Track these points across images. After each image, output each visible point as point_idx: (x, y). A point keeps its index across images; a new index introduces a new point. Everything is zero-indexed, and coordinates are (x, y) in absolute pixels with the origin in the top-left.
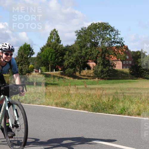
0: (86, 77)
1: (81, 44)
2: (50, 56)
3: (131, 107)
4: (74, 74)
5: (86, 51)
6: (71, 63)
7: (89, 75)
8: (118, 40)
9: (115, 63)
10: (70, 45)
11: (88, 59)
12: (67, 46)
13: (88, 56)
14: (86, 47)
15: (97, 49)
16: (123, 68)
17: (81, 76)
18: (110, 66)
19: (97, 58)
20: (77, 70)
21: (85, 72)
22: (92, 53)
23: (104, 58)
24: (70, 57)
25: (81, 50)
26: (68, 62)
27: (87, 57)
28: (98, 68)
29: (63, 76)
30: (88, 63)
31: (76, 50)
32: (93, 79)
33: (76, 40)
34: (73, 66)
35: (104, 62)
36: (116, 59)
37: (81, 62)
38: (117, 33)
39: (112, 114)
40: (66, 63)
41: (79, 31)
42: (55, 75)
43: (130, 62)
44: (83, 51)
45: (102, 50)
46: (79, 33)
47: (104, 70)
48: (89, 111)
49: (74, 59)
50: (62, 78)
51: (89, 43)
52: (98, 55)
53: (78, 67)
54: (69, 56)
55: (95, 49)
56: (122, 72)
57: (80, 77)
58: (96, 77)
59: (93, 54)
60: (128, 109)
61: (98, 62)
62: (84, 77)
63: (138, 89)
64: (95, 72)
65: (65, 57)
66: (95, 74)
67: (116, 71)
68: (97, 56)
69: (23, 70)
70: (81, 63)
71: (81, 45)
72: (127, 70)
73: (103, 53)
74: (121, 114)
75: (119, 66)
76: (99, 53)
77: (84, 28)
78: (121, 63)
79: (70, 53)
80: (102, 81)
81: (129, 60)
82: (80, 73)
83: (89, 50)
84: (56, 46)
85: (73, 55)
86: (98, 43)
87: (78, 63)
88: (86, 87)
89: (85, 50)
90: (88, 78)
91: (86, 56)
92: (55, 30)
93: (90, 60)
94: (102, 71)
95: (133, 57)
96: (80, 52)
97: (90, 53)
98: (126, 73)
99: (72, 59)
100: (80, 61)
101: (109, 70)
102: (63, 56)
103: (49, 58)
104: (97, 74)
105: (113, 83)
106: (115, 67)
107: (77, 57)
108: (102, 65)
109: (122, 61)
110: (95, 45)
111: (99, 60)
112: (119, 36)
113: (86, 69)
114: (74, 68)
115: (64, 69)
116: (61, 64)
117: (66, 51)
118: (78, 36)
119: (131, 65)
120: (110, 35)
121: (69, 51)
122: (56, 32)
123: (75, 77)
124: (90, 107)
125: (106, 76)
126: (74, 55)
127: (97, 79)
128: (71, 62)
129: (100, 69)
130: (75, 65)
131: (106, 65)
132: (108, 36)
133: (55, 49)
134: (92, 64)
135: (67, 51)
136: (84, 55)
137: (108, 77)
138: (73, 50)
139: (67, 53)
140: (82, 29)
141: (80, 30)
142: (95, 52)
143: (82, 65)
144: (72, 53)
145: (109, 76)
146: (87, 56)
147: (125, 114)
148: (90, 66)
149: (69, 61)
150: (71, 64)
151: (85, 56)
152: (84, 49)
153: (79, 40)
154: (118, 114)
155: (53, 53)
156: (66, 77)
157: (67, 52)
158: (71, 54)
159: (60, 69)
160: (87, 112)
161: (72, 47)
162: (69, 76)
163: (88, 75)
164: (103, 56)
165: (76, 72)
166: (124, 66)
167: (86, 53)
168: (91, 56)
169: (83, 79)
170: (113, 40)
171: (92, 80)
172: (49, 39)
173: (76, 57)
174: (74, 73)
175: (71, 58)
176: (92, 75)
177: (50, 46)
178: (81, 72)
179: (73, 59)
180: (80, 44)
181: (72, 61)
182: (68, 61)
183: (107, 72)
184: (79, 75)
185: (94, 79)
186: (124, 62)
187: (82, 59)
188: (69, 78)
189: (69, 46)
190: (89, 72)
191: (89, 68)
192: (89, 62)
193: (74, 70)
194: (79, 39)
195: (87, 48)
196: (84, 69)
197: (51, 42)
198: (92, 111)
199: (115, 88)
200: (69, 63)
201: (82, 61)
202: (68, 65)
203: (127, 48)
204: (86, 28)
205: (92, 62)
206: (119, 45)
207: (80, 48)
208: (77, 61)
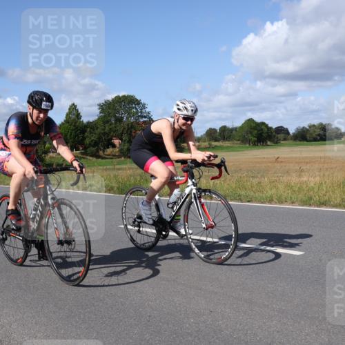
0: (111, 157)
2: (69, 134)
4: (98, 154)
5: (110, 127)
6: (94, 142)
7: (114, 154)
8: (145, 114)
10: (91, 121)
11: (113, 136)
12: (88, 123)
13: (112, 133)
15: (122, 125)
17: (105, 155)
19: (122, 135)
20: (100, 149)
21: (109, 151)
22: (117, 129)
23: (130, 134)
25: (105, 127)
29: (84, 156)
30: (113, 141)
31: (99, 126)
34: (96, 144)
35: (130, 139)
37: (105, 139)
38: (144, 107)
40: (87, 141)
44: (107, 128)
45: (128, 126)
46: (102, 106)
49: (96, 137)
50: (84, 158)
51: (113, 118)
52: (123, 131)
53: (101, 145)
54: (91, 133)
55: (120, 124)
58: (122, 156)
61: (124, 139)
62: (109, 157)
64: (121, 150)
65: (86, 134)
68: (122, 133)
69: (39, 151)
71: (104, 121)
73: (128, 129)
76: (124, 128)
82: (104, 151)
83: (114, 125)
84: (75, 123)
86: (122, 118)
87: (101, 140)
91: (110, 132)
92: (74, 104)
93: (115, 137)
94: (128, 150)
96: (103, 129)
97: (114, 129)
99: (94, 137)
102: (84, 133)
103: (68, 136)
104: (122, 153)
107: (99, 134)
108: (128, 142)
110: (120, 120)
111: (125, 137)
113: (110, 147)
114: (97, 147)
115: (85, 148)
116: (82, 142)
117: (87, 128)
118: (100, 110)
120: (136, 109)
121: (90, 128)
122: (76, 106)
123: (98, 157)
124: (115, 189)
126: (96, 132)
127: (123, 158)
128: (93, 140)
129: (126, 147)
130: (98, 143)
132: (134, 110)
133: (74, 126)
134: (117, 142)
136: (108, 131)
138: (95, 126)
139: (88, 130)
140: (106, 102)
142: (120, 128)
143: (105, 143)
148: (116, 144)
149: (91, 139)
151: (108, 133)
152: (109, 124)
155: (72, 130)
156: (88, 157)
158: (93, 131)
159: (81, 148)
161: (94, 123)
162: (92, 156)
163: (112, 154)
164: (129, 132)
165: (100, 151)
167: (110, 129)
168: (116, 133)
169: (107, 158)
172: (67, 115)
174: (97, 152)
175: (92, 136)
176: (117, 154)
177: (68, 123)
181: (95, 139)
184: (103, 154)
185: (120, 159)
187: (105, 136)
188: (91, 158)
190: (114, 150)
191: (114, 146)
192: (114, 139)
194: (101, 113)
196: (108, 148)
197: (70, 118)
200: (91, 141)
202: (90, 144)
205: (117, 139)
206: (146, 119)
207: (103, 124)
208: (100, 138)
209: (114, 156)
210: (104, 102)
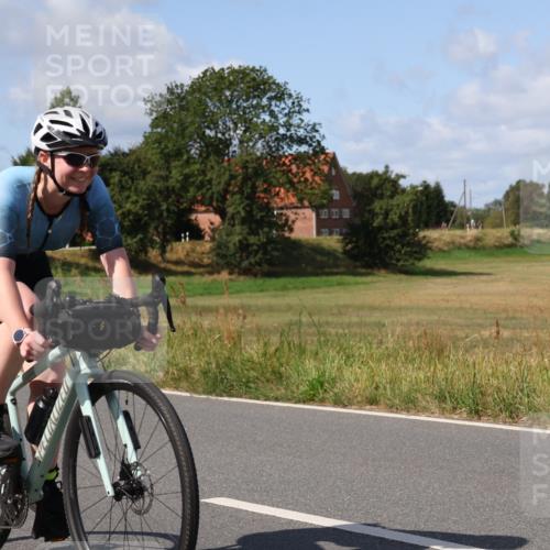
0: (186, 268)
1: (166, 147)
3: (347, 374)
4: (142, 256)
5: (187, 171)
6: (131, 217)
7: (197, 260)
8: (301, 132)
9: (291, 214)
10: (125, 148)
11: (194, 201)
12: (116, 154)
13: (192, 190)
14: (185, 157)
15: (225, 164)
16: (319, 233)
17: (168, 262)
18: (272, 225)
19: (224, 199)
20: (152, 242)
21: (181, 248)
22: (208, 178)
23: (252, 197)
24: (126, 193)
25: (168, 169)
26: (120, 212)
27: (190, 195)
28: (228, 235)
29: (98, 265)
30: (193, 217)
31: (150, 168)
32: (211, 273)
33: (149, 130)
34: (137, 226)
35: (250, 213)
36: (294, 200)
37: (168, 210)
38: (298, 107)
39: (277, 400)
41: (158, 98)
42: (69, 259)
43: (346, 213)
44: (175, 173)
45: (245, 167)
46: (159, 104)
47: (252, 239)
48: (195, 391)
49: (141, 202)
50: (97, 270)
51: (195, 141)
52: (228, 184)
53: (156, 228)
54: (123, 188)
55: (218, 163)
56: (317, 250)
57: (163, 265)
58: (223, 268)
59: (210, 182)
60: (334, 380)
61: (230, 210)
62: (179, 269)
63: (373, 308)
64: (220, 249)
66: (218, 255)
67: (296, 245)
68: (226, 191)
70: (165, 214)
71: (167, 151)
72: (333, 242)
73: (246, 178)
74: (310, 399)
75: (305, 227)
76: (232, 177)
77: (176, 86)
78: (310, 214)
79: (127, 177)
80: (244, 281)
81: (340, 205)
82: (163, 251)
83: (197, 166)
85: (139, 187)
86: (227, 143)
87: (157, 214)
88: (184, 303)
89: (182, 166)
90: (193, 270)
91: (185, 188)
92: (69, 92)
93: (201, 203)
94: (244, 247)
95: (357, 196)
96: (161, 177)
97: (200, 178)
98: (329, 253)
99: (133, 203)
100: (164, 207)
101: (270, 241)
104: (224, 256)
105: (285, 288)
106: (291, 230)
107: (150, 194)
108: (243, 222)
109: (317, 208)
110: (218, 148)
111: (235, 205)
112: (305, 116)
113: (185, 238)
114: (140, 236)
117: (111, 170)
118: (155, 115)
119: (349, 224)
120: (272, 114)
121: (121, 171)
124: (196, 375)
125: (259, 264)
126: (142, 184)
127: (224, 275)
128: (129, 212)
129: (236, 238)
130: (146, 224)
131: (260, 223)
132: (266, 117)
134: (206, 219)
135: (115, 170)
136: (178, 185)
137: (266, 268)
138: (136, 167)
139: (116, 177)
140: (170, 90)
141: (161, 95)
142: (217, 176)
143: (169, 222)
144: (132, 179)
145: (270, 263)
146: (188, 191)
147: (322, 402)
148: (202, 227)
149: (124, 210)
150: (130, 221)
151: (180, 189)
152: (181, 163)
153: (159, 130)
154: (298, 402)
157: (114, 174)
158: (130, 182)
159: (89, 238)
160: (188, 394)
161: (133, 157)
163: (191, 259)
164: (247, 190)
165: (150, 249)
166: (322, 225)
167: (187, 177)
168: (204, 190)
170: (282, 131)
171: (208, 279)
173: (148, 195)
174: (141, 251)
175: (128, 197)
176: (206, 261)
178: (168, 248)
179: (137, 202)
180: (163, 146)
181: (135, 209)
182: (121, 207)
183: (263, 246)
184: (160, 258)
185: (215, 276)
186: (324, 214)
187: (170, 200)
189: (124, 154)
190: (198, 248)
191: (197, 234)
192: (197, 212)
193: (141, 240)
194: (157, 127)
195: (187, 162)
196: (179, 239)
198: (204, 393)
199: (289, 308)
200: (123, 213)
201: (173, 208)
203: (333, 161)
204: (185, 88)
205: (206, 212)
206: (304, 148)
207: (162, 162)
208: (151, 207)
209: (194, 266)
210: (165, 92)
